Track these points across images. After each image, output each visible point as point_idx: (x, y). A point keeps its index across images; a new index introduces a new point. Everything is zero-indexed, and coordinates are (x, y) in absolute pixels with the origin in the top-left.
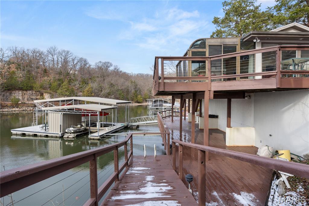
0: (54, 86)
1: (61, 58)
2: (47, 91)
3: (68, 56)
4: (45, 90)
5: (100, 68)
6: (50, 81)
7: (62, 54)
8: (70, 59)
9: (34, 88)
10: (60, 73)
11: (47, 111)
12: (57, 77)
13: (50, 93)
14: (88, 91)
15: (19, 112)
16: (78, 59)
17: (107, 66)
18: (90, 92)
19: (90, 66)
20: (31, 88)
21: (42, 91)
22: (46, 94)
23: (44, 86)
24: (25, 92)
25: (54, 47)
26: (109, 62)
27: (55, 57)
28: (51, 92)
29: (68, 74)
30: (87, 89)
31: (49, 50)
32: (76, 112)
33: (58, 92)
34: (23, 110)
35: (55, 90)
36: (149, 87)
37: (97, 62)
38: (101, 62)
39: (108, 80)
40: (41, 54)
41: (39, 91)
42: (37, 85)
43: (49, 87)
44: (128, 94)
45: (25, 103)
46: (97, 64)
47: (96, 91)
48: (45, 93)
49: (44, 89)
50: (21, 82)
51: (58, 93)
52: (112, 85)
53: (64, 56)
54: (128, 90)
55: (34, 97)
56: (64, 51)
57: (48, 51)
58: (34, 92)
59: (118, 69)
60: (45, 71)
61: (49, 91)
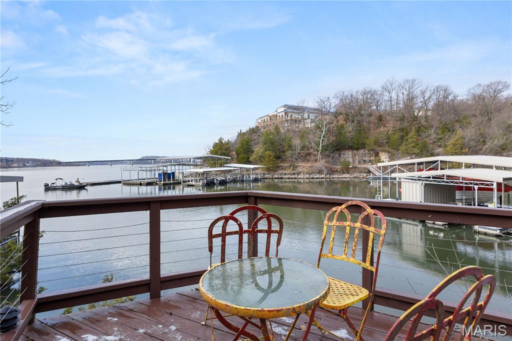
0: (394, 141)
1: (403, 93)
2: (384, 148)
3: (415, 88)
4: (381, 147)
5: (479, 98)
6: (387, 133)
7: (404, 87)
8: (417, 92)
9: (366, 146)
10: (402, 119)
11: (400, 179)
12: (398, 125)
13: (389, 152)
14: (454, 145)
15: (349, 179)
16: (433, 88)
18: (458, 146)
20: (362, 146)
21: (378, 148)
22: (383, 153)
23: (380, 142)
24: (355, 152)
25: (391, 79)
27: (394, 94)
28: (390, 149)
29: (415, 118)
30: (452, 141)
31: (384, 85)
32: (447, 182)
33: (401, 149)
34: (355, 177)
35: (395, 147)
40: (373, 93)
41: (373, 150)
42: (371, 140)
43: (387, 143)
45: (356, 167)
47: (472, 143)
48: (382, 152)
50: (351, 138)
51: (400, 151)
53: (407, 89)
55: (367, 158)
56: (407, 81)
57: (383, 87)
58: (367, 152)
60: (380, 119)
61: (387, 148)
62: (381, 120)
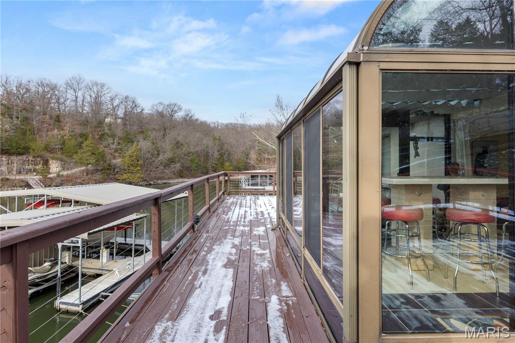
0: (70, 148)
1: (91, 96)
2: (56, 155)
3: (104, 93)
4: (53, 153)
5: (161, 115)
6: (63, 137)
7: (92, 89)
8: (105, 98)
9: (31, 151)
10: (85, 123)
12: (78, 130)
13: (62, 160)
16: (121, 97)
17: (172, 111)
18: (134, 157)
19: (143, 110)
20: (26, 151)
21: (48, 155)
22: (54, 161)
23: (51, 147)
24: (13, 158)
25: (78, 77)
26: (176, 104)
27: (80, 94)
28: (64, 157)
29: (101, 123)
30: (130, 152)
31: (69, 82)
33: (75, 159)
35: (70, 154)
36: (245, 148)
37: (155, 104)
38: (161, 103)
39: (172, 135)
40: (54, 88)
41: (41, 157)
42: (38, 144)
43: (61, 149)
44: (208, 159)
45: (8, 179)
46: (155, 108)
47: (149, 155)
48: (53, 159)
49: (52, 151)
50: (8, 139)
51: (74, 161)
52: (178, 145)
53: (96, 92)
54: (208, 152)
55: (30, 167)
56: (96, 84)
57: (68, 83)
58: (31, 158)
59: (191, 117)
61: (59, 155)
62: (59, 121)
